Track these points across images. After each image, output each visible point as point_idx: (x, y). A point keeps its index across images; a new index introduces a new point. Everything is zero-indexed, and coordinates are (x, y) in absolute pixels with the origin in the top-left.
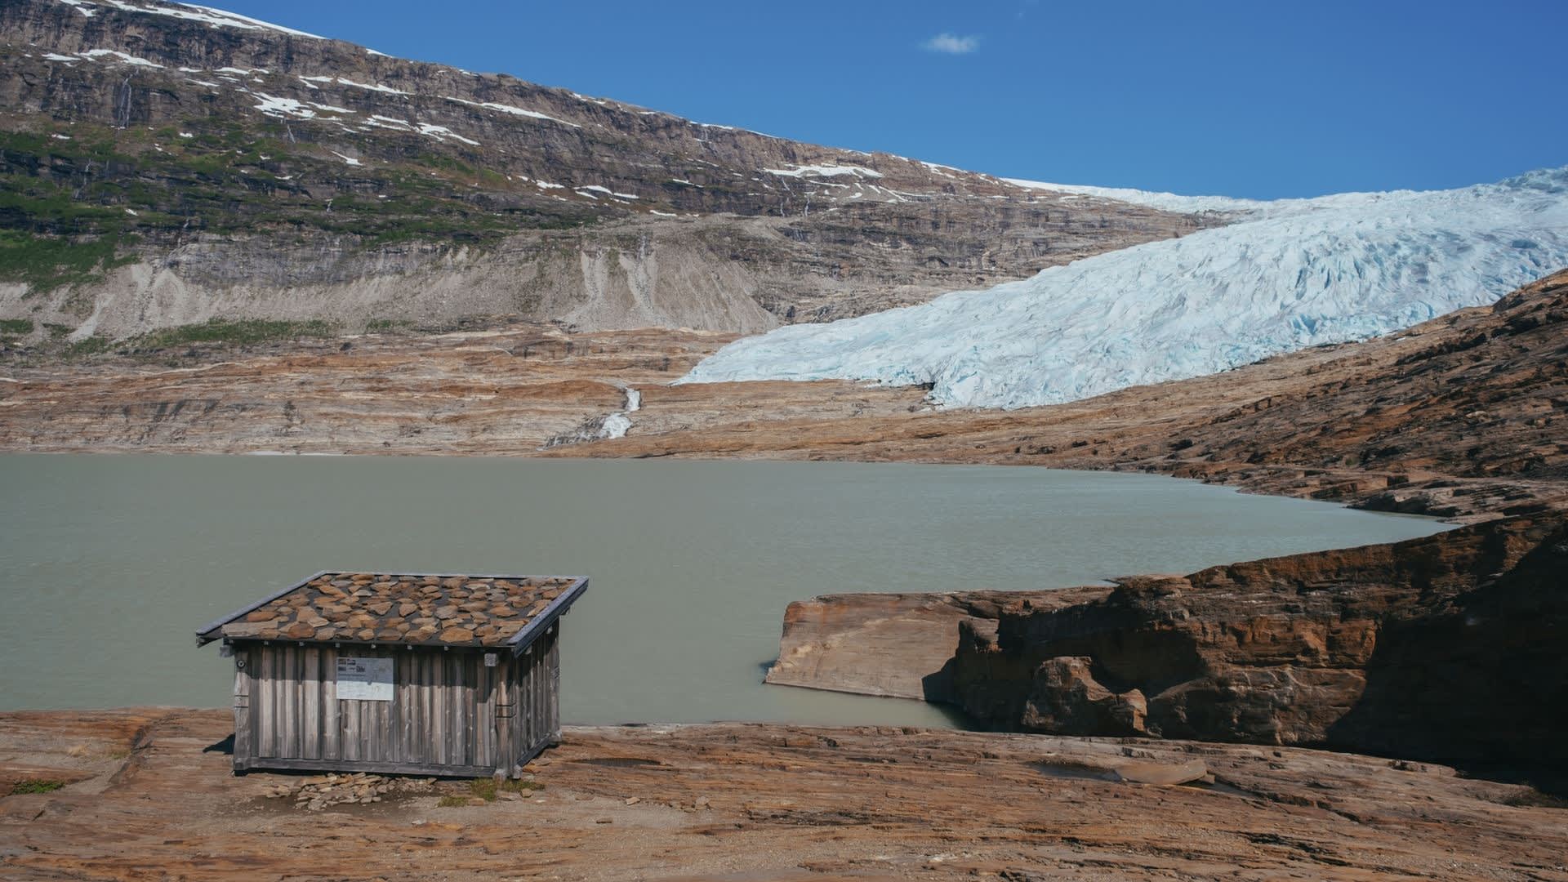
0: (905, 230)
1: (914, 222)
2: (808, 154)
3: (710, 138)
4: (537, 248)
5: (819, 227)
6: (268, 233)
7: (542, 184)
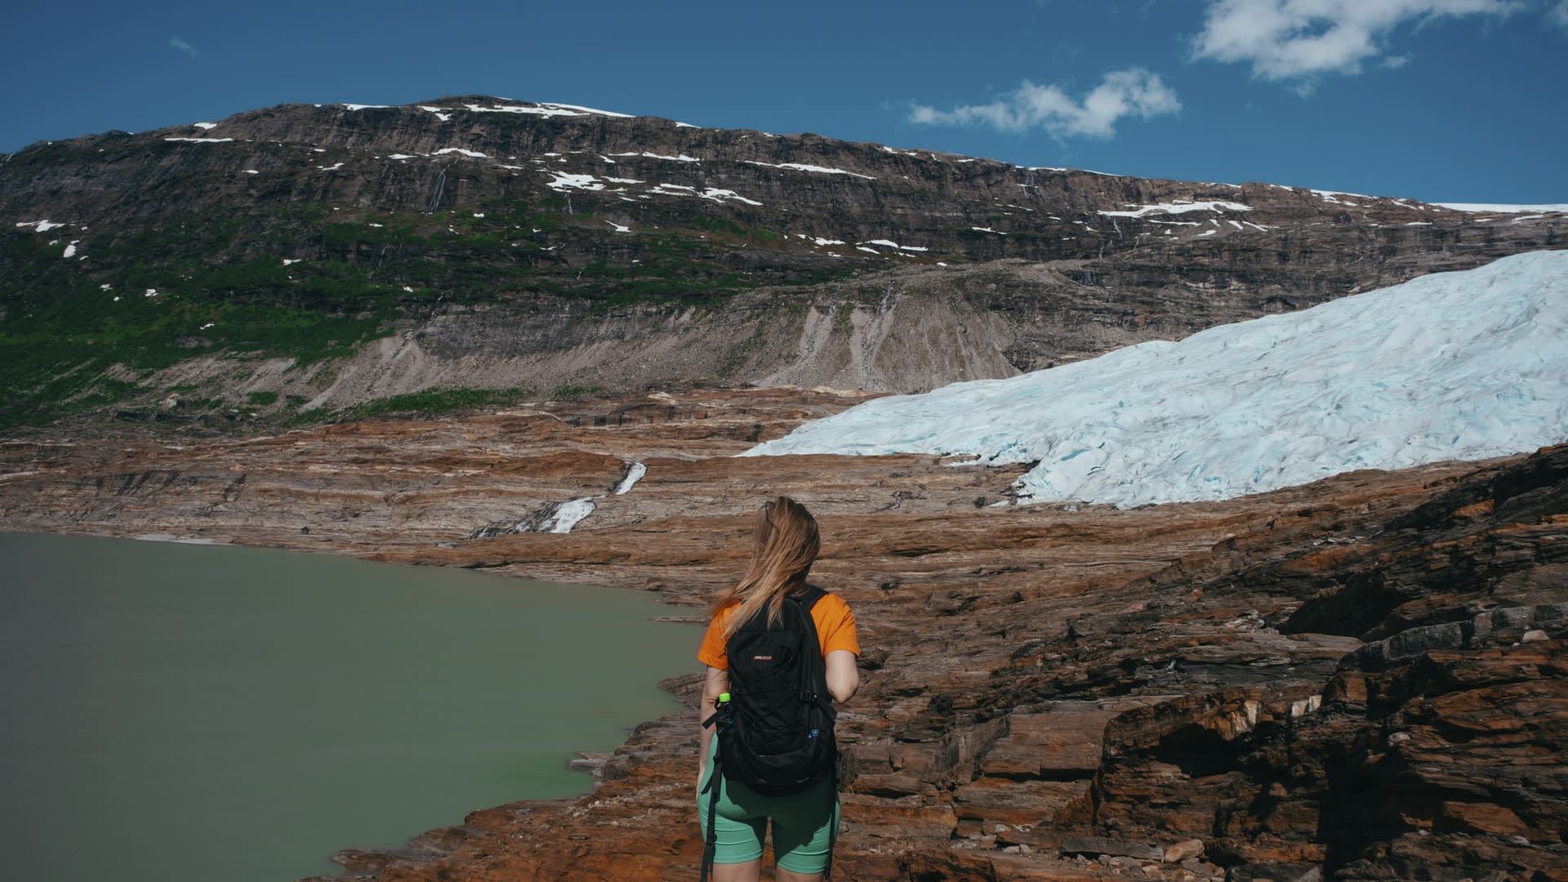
0: (1240, 266)
1: (1252, 255)
2: (1156, 191)
3: (1036, 182)
4: (765, 305)
5: (1120, 268)
6: (507, 302)
7: (821, 241)
